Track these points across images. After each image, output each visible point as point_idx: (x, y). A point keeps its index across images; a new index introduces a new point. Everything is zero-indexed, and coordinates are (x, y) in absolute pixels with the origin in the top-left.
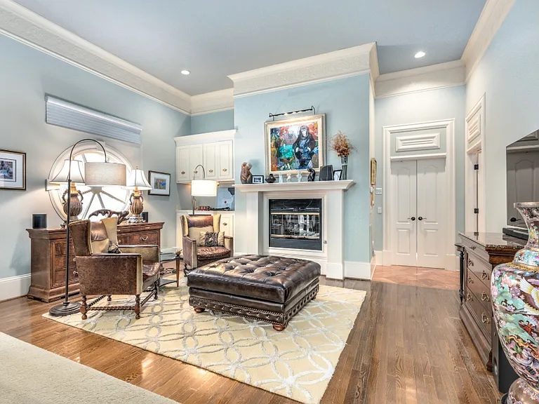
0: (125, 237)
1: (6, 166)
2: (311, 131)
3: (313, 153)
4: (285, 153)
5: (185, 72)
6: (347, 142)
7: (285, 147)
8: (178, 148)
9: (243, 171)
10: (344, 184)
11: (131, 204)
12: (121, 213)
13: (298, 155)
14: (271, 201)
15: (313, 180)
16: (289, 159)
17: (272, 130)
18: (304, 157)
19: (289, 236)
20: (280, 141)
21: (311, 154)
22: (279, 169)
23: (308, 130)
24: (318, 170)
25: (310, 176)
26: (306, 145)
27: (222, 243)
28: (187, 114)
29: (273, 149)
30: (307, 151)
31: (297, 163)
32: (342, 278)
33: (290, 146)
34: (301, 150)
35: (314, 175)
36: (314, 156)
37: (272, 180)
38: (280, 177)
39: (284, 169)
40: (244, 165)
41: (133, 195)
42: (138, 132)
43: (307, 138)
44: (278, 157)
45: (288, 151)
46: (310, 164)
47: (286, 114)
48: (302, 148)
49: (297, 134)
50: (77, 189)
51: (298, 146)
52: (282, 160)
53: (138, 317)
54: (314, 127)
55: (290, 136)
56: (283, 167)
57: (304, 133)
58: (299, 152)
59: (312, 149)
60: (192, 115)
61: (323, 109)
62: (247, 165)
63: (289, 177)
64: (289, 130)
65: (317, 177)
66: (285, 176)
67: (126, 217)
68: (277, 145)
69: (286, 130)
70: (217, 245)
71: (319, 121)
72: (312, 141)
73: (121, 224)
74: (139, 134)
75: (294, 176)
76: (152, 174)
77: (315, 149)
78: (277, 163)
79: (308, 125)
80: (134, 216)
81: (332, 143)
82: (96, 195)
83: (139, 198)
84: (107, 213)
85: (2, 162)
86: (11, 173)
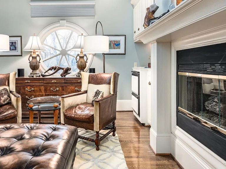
0: (62, 87)
1: (14, 44)
11: (77, 62)
41: (78, 55)
50: (37, 54)
74: (93, 8)
80: (77, 71)
82: (64, 57)
83: (82, 57)
84: (56, 69)
85: (12, 42)
86: (16, 47)
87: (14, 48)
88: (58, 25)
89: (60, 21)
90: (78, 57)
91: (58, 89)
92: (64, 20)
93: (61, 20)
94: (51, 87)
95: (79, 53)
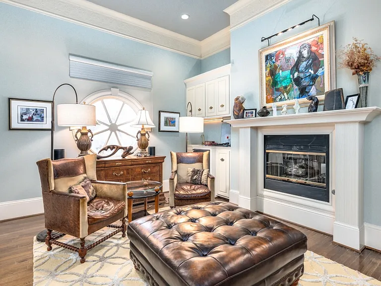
0: (128, 170)
1: (39, 112)
2: (314, 48)
3: (317, 76)
4: (281, 81)
5: (185, 17)
6: (368, 52)
7: (281, 74)
8: (187, 89)
9: (235, 106)
10: (362, 113)
11: (138, 140)
12: (126, 148)
13: (297, 81)
14: (266, 138)
15: (316, 110)
16: (286, 87)
17: (267, 57)
18: (305, 82)
19: (286, 178)
20: (276, 67)
21: (314, 78)
22: (274, 100)
23: (310, 47)
24: (321, 97)
25: (311, 106)
26: (307, 68)
27: (205, 182)
28: (198, 58)
29: (268, 79)
30: (308, 74)
31: (296, 91)
32: (358, 248)
33: (287, 72)
34: (302, 75)
35: (317, 104)
36: (318, 79)
37: (265, 113)
38: (275, 109)
39: (281, 100)
40: (237, 99)
41: (139, 132)
42: (149, 78)
43: (308, 58)
44: (274, 87)
45: (285, 78)
46: (313, 91)
47: (280, 34)
48: (302, 72)
49: (295, 56)
50: (88, 129)
51: (297, 70)
52: (278, 90)
53: (83, 261)
54: (319, 44)
55: (288, 60)
56: (280, 97)
57: (305, 53)
58: (298, 77)
59: (315, 71)
60: (202, 59)
61: (330, 17)
62: (240, 99)
63: (285, 109)
64: (286, 53)
65: (320, 107)
66: (279, 109)
67: (131, 152)
68: (272, 73)
69: (283, 54)
70: (201, 184)
71: (325, 34)
72: (315, 61)
73: (127, 158)
74: (150, 79)
75: (290, 107)
76: (162, 113)
77: (320, 71)
78: (273, 94)
79: (309, 42)
80: (139, 150)
81: (345, 58)
82: (113, 133)
83: (144, 135)
84: (114, 148)
85: (36, 109)
86: (43, 117)
87: (39, 119)
88: (109, 93)
89: (112, 89)
90: (139, 135)
91: (122, 173)
92: (117, 88)
93: (113, 87)
94: (113, 171)
95: (140, 130)
